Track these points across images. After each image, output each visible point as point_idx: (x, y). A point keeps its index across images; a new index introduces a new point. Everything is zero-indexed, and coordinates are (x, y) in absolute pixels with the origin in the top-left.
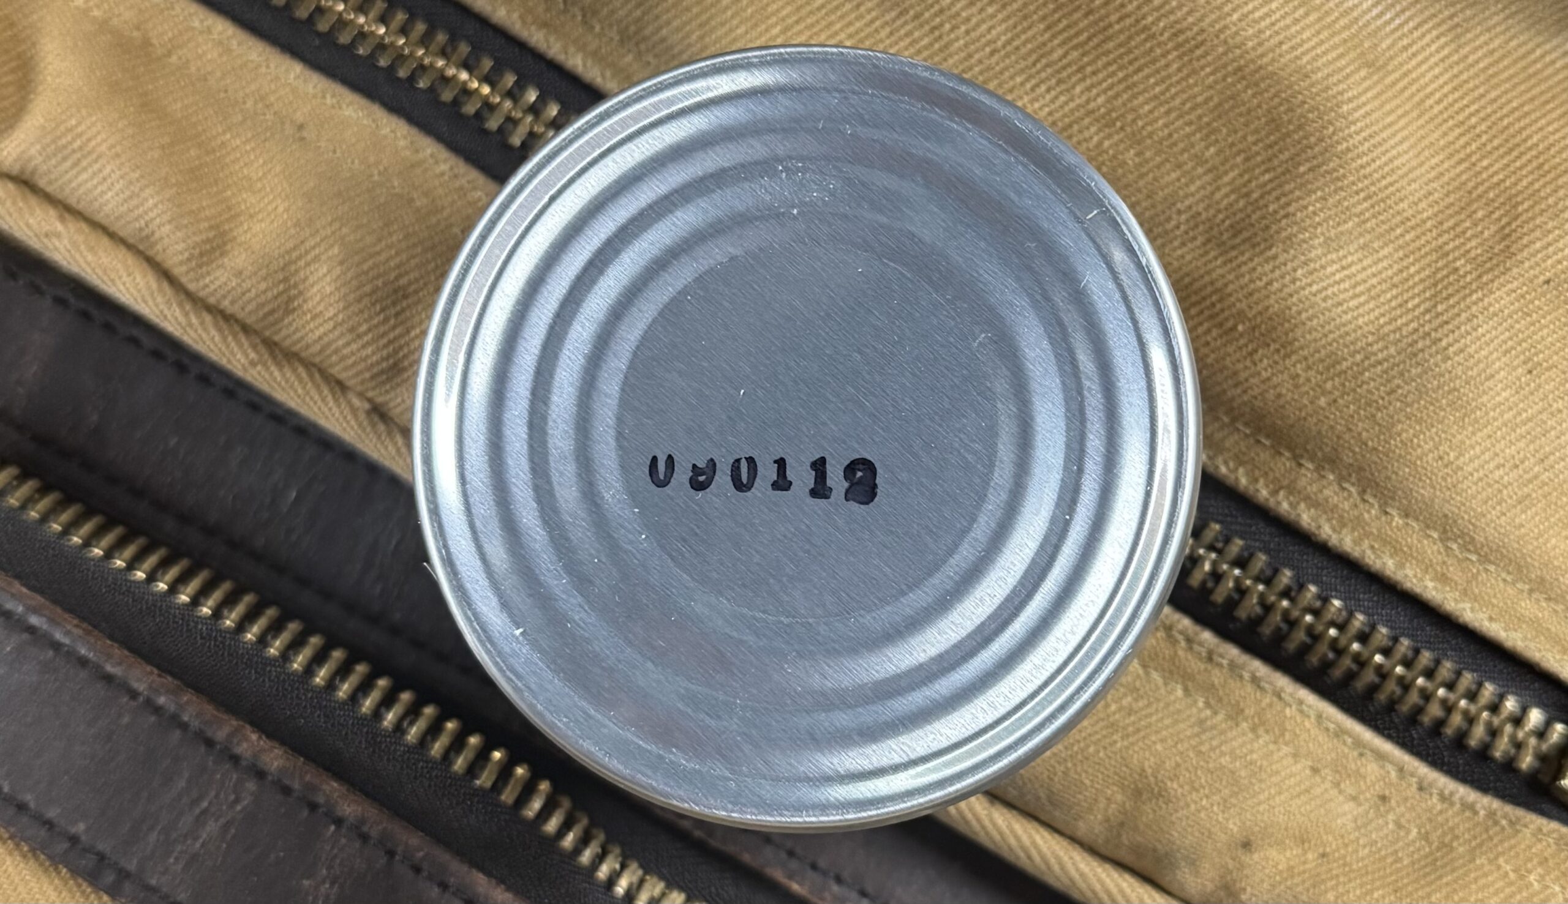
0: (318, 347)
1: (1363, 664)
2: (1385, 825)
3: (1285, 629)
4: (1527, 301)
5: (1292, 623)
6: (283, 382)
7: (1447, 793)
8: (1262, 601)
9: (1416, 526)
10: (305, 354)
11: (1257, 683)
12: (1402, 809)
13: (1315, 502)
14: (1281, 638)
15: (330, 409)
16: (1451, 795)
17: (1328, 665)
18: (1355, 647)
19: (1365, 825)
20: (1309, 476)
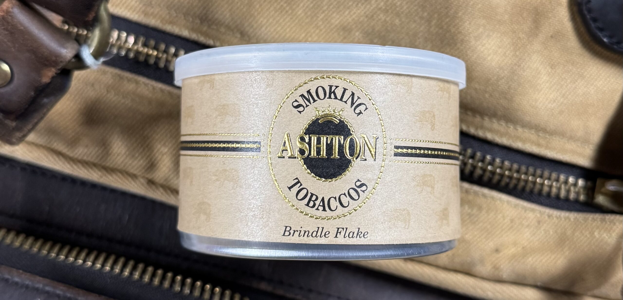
0: (123, 165)
1: (519, 180)
2: (541, 232)
3: (491, 176)
4: (545, 44)
5: (493, 173)
6: (114, 180)
7: (558, 216)
8: (481, 168)
9: (527, 131)
10: (119, 168)
11: (484, 196)
12: (545, 225)
13: (491, 130)
14: (490, 180)
15: (134, 185)
16: (560, 216)
17: (507, 184)
18: (515, 175)
19: (534, 234)
20: (487, 122)
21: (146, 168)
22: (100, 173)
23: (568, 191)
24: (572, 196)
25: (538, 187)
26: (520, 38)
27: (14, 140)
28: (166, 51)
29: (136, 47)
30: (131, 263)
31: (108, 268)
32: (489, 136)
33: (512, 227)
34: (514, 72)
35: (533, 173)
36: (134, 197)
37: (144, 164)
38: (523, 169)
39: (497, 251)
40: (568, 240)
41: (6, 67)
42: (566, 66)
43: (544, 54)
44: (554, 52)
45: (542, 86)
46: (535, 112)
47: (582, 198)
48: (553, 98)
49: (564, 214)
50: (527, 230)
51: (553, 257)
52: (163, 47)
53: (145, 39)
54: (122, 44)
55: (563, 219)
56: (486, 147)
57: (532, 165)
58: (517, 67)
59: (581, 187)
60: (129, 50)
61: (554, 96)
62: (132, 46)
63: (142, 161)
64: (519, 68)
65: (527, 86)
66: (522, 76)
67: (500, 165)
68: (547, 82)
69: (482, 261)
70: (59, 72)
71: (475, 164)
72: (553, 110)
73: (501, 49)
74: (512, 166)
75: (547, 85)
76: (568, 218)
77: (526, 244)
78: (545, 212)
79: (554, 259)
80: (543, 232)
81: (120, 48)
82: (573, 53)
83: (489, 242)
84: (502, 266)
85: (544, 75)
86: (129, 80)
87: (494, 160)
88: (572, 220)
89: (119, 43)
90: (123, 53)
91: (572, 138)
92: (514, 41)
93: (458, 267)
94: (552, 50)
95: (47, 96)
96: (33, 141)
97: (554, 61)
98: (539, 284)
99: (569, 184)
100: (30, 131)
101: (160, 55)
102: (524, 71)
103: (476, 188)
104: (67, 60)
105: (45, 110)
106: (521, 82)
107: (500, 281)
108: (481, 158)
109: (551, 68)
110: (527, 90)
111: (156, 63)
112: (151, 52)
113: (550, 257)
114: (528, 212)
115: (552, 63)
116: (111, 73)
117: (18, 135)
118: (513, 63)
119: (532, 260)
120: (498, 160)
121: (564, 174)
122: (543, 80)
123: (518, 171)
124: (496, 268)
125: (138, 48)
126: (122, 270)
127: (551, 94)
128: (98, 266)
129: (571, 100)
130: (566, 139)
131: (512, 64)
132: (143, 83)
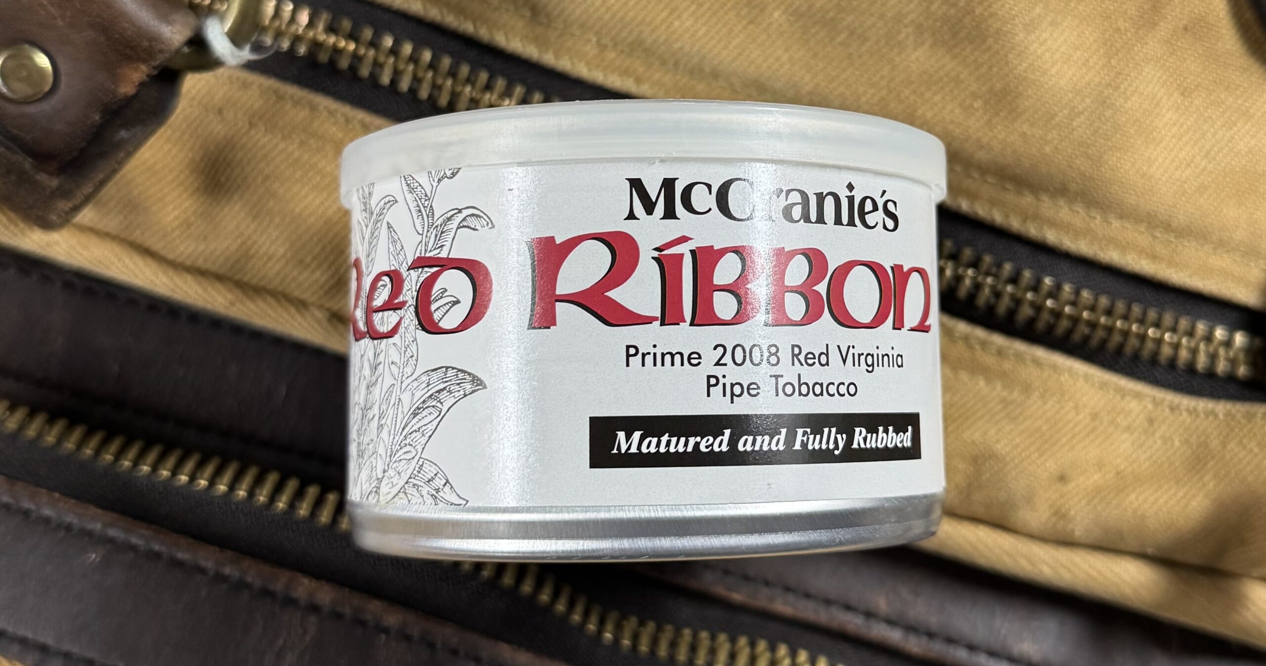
0: (278, 279)
1: (1110, 330)
2: (1155, 442)
3: (1052, 321)
4: (1171, 44)
5: (1057, 314)
6: (259, 311)
7: (1191, 408)
8: (1033, 304)
9: (1129, 226)
10: (270, 287)
11: (1036, 362)
12: (1164, 427)
13: (1053, 224)
14: (1051, 328)
15: (300, 324)
16: (1195, 409)
17: (1086, 339)
18: (1103, 320)
19: (1141, 446)
20: (1046, 206)
21: (327, 287)
22: (230, 297)
23: (1213, 357)
24: (1221, 367)
25: (1150, 346)
26: (1118, 29)
27: (54, 218)
28: (374, 44)
29: (311, 34)
30: (292, 485)
31: (242, 493)
32: (1051, 237)
33: (1093, 430)
34: (1105, 102)
35: (1140, 317)
36: (300, 348)
37: (324, 279)
38: (1120, 306)
39: (1062, 478)
40: (1213, 458)
41: (42, 60)
42: (1214, 91)
43: (1168, 64)
44: (1189, 62)
45: (1163, 132)
46: (1147, 187)
47: (1242, 371)
48: (1185, 159)
49: (1203, 404)
50: (1126, 435)
51: (1181, 494)
52: (368, 33)
53: (330, 17)
54: (283, 27)
55: (1202, 415)
56: (1043, 259)
57: (1139, 300)
58: (1111, 91)
59: (1240, 349)
60: (297, 39)
61: (1188, 155)
62: (303, 30)
63: (318, 273)
64: (1116, 94)
65: (1132, 131)
66: (1122, 109)
67: (1072, 297)
68: (1174, 124)
69: (1029, 500)
70: (155, 73)
71: (1019, 294)
72: (1185, 182)
73: (1079, 53)
74: (1096, 300)
75: (1174, 130)
76: (1213, 413)
77: (1122, 467)
78: (1163, 400)
79: (1183, 497)
80: (1159, 442)
81: (279, 34)
82: (1229, 65)
83: (1046, 461)
84: (1072, 513)
85: (1169, 110)
86: (296, 103)
87: (1058, 287)
88: (1221, 416)
89: (277, 23)
90: (285, 45)
91: (1222, 245)
92: (1107, 36)
93: (980, 512)
94: (1186, 56)
95: (126, 126)
96: (90, 224)
97: (1189, 81)
98: (1150, 551)
99: (1215, 342)
100: (87, 200)
101: (362, 51)
102: (1127, 99)
103: (1019, 346)
104: (173, 48)
105: (122, 155)
106: (1120, 122)
107: (1067, 542)
108: (1032, 283)
109: (1183, 94)
110: (1132, 140)
111: (353, 68)
112: (342, 44)
113: (1175, 494)
114: (1128, 398)
115: (1185, 85)
116: (260, 86)
117: (64, 205)
118: (1103, 82)
119: (1137, 499)
120: (1067, 288)
121: (1204, 321)
122: (1165, 120)
123: (1109, 312)
124: (1060, 514)
125: (315, 35)
126: (273, 498)
127: (1181, 149)
128: (222, 488)
129: (1223, 164)
130: (1212, 246)
131: (1100, 83)
132: (325, 107)
